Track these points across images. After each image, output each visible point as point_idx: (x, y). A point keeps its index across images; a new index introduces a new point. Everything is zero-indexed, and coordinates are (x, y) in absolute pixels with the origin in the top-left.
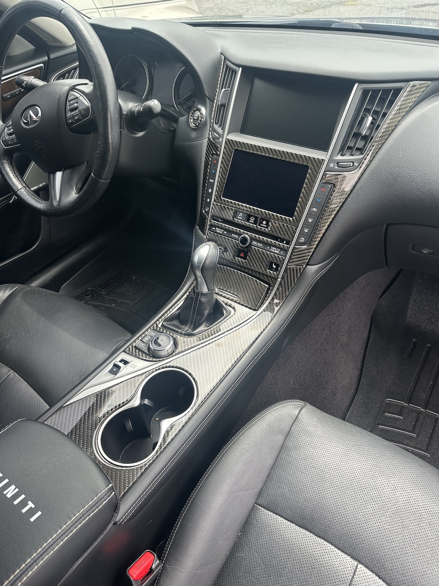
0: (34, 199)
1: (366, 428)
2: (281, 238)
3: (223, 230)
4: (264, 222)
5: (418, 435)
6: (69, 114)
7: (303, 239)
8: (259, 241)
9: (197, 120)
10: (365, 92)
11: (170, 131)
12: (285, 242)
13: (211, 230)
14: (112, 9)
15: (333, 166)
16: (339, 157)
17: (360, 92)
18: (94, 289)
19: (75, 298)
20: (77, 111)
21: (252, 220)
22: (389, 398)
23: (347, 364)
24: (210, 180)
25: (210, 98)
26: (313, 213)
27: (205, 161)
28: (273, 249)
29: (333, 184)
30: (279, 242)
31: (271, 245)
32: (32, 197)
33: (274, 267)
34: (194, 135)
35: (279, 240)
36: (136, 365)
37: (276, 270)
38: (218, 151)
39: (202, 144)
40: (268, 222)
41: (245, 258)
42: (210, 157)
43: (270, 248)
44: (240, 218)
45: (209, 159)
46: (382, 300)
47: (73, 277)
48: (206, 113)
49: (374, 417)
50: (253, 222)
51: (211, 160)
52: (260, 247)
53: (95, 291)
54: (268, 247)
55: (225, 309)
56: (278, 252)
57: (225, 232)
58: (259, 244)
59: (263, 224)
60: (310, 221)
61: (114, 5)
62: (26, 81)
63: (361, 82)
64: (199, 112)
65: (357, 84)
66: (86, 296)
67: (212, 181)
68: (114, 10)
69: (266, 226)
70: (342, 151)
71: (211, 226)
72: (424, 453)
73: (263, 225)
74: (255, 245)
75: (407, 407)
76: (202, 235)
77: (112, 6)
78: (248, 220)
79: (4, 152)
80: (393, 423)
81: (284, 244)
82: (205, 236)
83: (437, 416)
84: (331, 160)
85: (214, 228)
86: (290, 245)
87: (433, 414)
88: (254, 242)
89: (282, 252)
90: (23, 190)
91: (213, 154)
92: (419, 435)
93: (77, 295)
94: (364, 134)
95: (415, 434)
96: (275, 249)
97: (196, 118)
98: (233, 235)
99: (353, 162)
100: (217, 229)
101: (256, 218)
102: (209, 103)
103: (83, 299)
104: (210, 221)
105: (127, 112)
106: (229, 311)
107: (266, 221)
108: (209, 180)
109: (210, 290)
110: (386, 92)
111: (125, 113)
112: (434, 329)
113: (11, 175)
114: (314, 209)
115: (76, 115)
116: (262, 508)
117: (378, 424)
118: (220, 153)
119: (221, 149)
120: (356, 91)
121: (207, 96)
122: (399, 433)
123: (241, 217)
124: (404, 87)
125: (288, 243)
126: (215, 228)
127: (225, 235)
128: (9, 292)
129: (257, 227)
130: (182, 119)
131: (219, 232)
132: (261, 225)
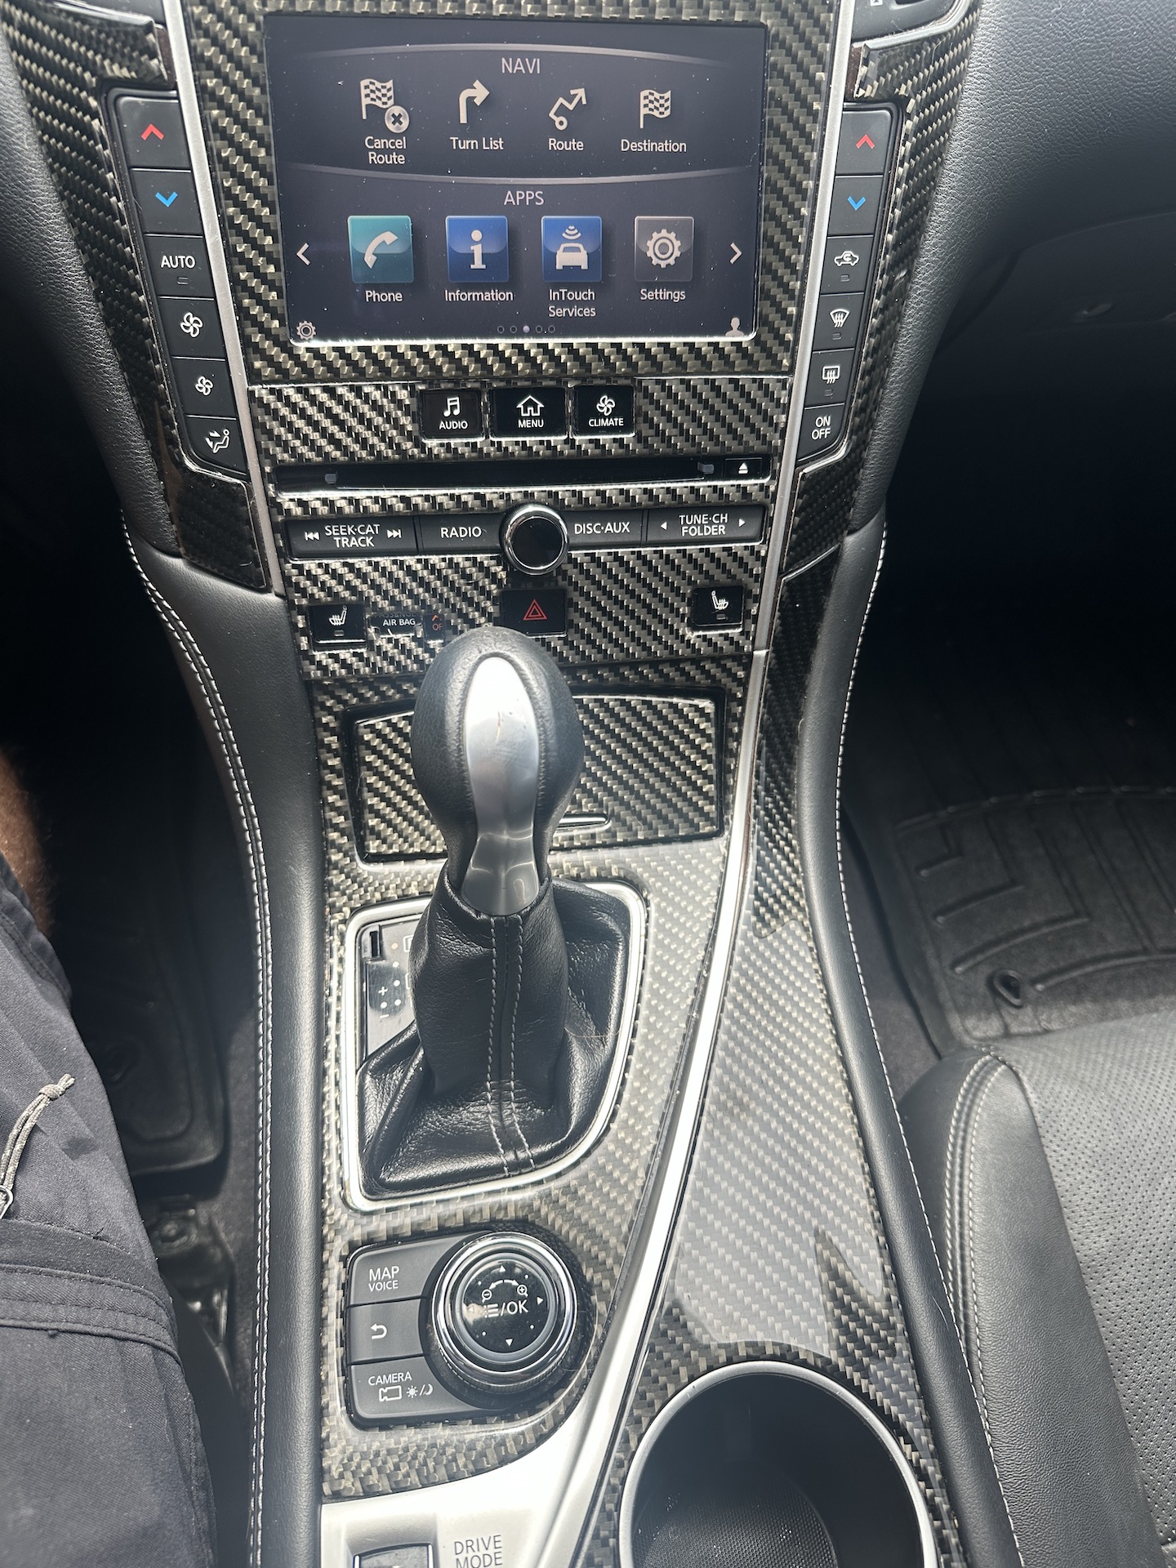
2: (709, 460)
3: (372, 528)
4: (606, 404)
7: (826, 420)
8: (607, 511)
12: (743, 469)
13: (298, 546)
21: (530, 412)
24: (165, 261)
26: (848, 278)
27: (52, 154)
28: (694, 526)
30: (709, 477)
31: (676, 509)
33: (721, 604)
35: (709, 468)
37: (737, 614)
38: (153, 56)
40: (624, 397)
42: (87, 110)
43: (676, 525)
44: (453, 425)
45: (87, 130)
50: (539, 423)
51: (109, 129)
52: (619, 540)
54: (664, 526)
56: (722, 529)
57: (389, 534)
58: (609, 527)
59: (601, 415)
60: (842, 321)
67: (186, 261)
69: (619, 421)
71: (288, 527)
73: (602, 422)
74: (593, 541)
76: (245, 603)
78: (507, 424)
81: (743, 477)
82: (271, 598)
85: (311, 535)
86: (775, 476)
88: (583, 528)
89: (741, 522)
91: (106, 85)
96: (702, 519)
98: (444, 532)
100: (332, 531)
101: (552, 397)
104: (273, 505)
107: (612, 392)
108: (153, 264)
114: (847, 256)
118: (170, 67)
119: (164, 39)
123: (458, 418)
125: (763, 464)
126: (322, 532)
127: (394, 547)
129: (570, 442)
131: (354, 542)
132: (592, 423)
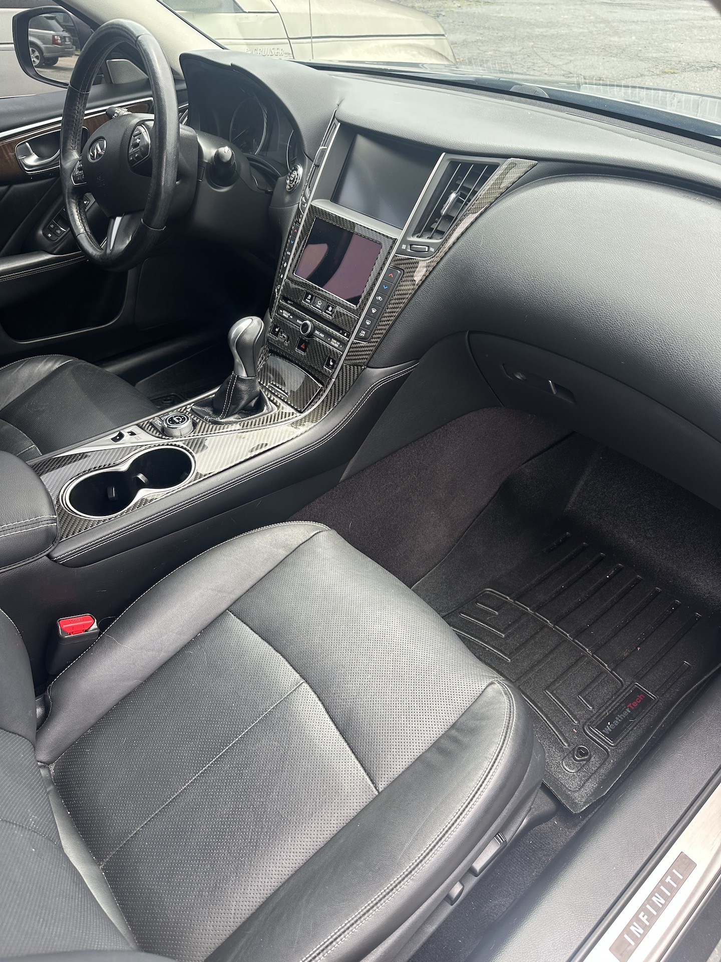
0: (92, 246)
1: (441, 611)
2: (343, 330)
3: (289, 314)
4: (330, 309)
5: (507, 637)
6: (131, 150)
7: (364, 333)
8: (322, 331)
9: (293, 181)
10: (453, 164)
11: (267, 192)
12: (345, 335)
13: (278, 312)
14: (309, 40)
15: (405, 248)
16: (415, 239)
17: (447, 164)
18: (179, 396)
19: (151, 400)
20: (138, 148)
21: (319, 304)
22: (489, 588)
23: (438, 527)
25: (310, 157)
26: (378, 303)
28: (334, 342)
29: (402, 269)
30: (340, 333)
31: (332, 337)
32: (91, 244)
33: (331, 363)
34: (287, 199)
35: (341, 331)
36: (141, 437)
37: (332, 367)
38: (300, 218)
39: (292, 210)
40: (333, 308)
41: (304, 350)
42: (294, 225)
43: (331, 340)
46: (525, 467)
47: (155, 374)
48: (302, 174)
49: (458, 602)
50: (319, 307)
52: (321, 338)
53: (179, 398)
54: (329, 339)
55: (267, 406)
56: (337, 346)
57: (291, 317)
58: (321, 334)
59: (328, 310)
60: (374, 311)
61: (313, 36)
62: (116, 113)
63: (449, 151)
64: (296, 173)
65: (444, 154)
66: (165, 400)
68: (312, 42)
69: (331, 313)
70: (418, 231)
71: (279, 308)
72: (504, 656)
73: (328, 312)
74: (317, 336)
75: (511, 604)
77: (310, 36)
79: (73, 190)
80: (481, 615)
81: (345, 336)
82: (271, 320)
83: (547, 622)
84: (404, 241)
85: (281, 311)
86: (350, 339)
87: (543, 619)
88: (315, 331)
89: (341, 346)
90: (83, 235)
91: (296, 221)
92: (509, 637)
93: (155, 398)
94: (443, 213)
95: (503, 634)
96: (335, 342)
97: (292, 179)
98: (298, 321)
99: (428, 247)
100: (284, 311)
101: (323, 303)
102: (309, 162)
103: (161, 404)
104: (279, 301)
105: (209, 160)
106: (271, 407)
108: (287, 252)
109: (249, 375)
110: (479, 167)
111: (206, 161)
112: (601, 525)
113: (76, 217)
114: (380, 298)
115: (137, 153)
116: (232, 615)
117: (460, 613)
118: (301, 221)
119: (303, 215)
120: (442, 163)
121: (307, 154)
122: (483, 628)
123: (309, 300)
124: (501, 164)
125: (348, 335)
127: (290, 320)
128: (60, 363)
129: (322, 313)
130: (281, 179)
131: (286, 316)
132: (327, 311)
